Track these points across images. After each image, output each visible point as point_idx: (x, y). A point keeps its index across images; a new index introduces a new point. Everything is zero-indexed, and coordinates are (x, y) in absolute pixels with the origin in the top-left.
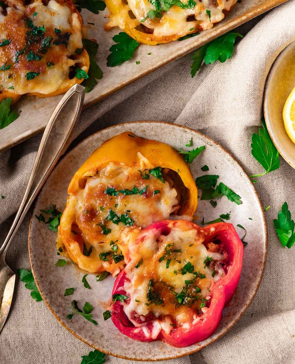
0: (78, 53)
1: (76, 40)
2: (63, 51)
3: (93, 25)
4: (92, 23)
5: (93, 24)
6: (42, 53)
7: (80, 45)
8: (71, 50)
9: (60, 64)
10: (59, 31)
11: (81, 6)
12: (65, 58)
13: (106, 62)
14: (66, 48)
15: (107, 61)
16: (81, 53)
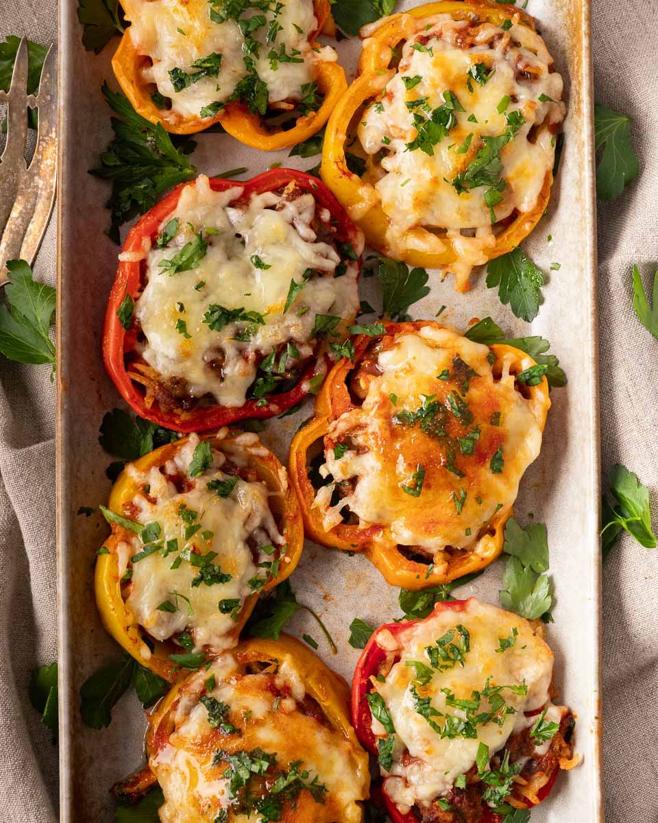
0: (493, 359)
1: (472, 351)
2: (482, 383)
3: (445, 310)
4: (440, 308)
5: (444, 307)
6: (471, 423)
7: (482, 349)
8: (485, 371)
9: (503, 402)
10: (445, 373)
11: (401, 313)
12: (496, 387)
13: (521, 321)
14: (480, 376)
15: (521, 318)
16: (495, 355)
